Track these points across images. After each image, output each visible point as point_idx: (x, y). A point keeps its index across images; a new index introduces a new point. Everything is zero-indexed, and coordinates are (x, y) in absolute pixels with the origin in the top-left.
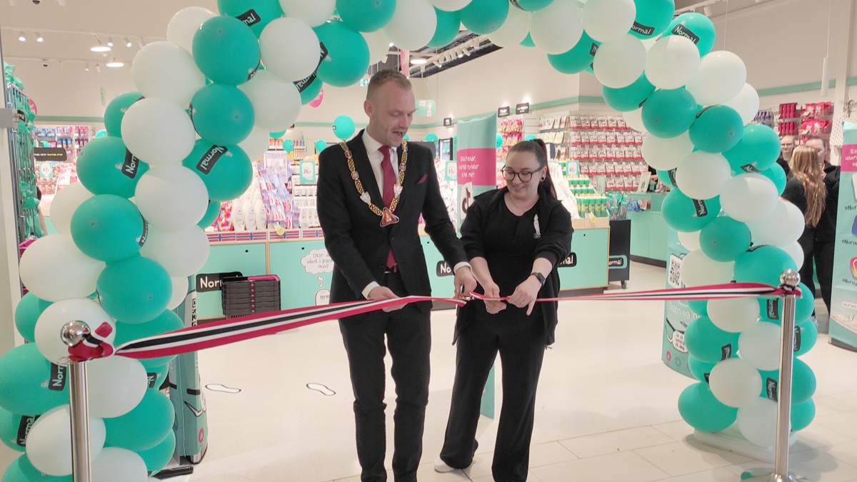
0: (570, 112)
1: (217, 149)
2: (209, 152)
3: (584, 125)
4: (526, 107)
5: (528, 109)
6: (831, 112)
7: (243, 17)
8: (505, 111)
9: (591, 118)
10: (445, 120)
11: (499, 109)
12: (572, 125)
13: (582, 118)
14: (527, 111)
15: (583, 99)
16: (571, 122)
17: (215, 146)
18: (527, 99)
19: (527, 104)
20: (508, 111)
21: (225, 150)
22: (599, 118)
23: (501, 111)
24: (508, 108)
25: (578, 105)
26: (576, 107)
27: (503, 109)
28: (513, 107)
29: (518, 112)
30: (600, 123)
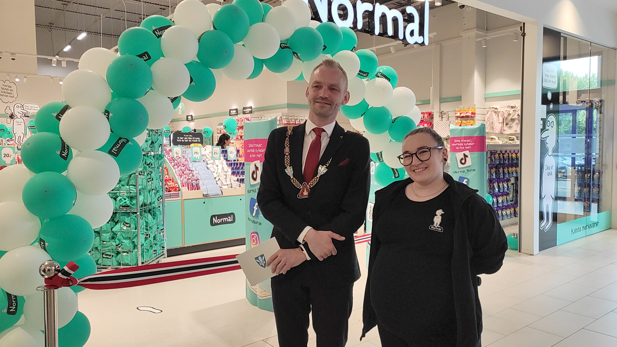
0: (282, 113)
1: (122, 140)
2: (117, 142)
3: (291, 122)
4: (250, 110)
5: (252, 111)
6: (432, 118)
7: (141, 56)
8: (235, 111)
9: (295, 118)
10: (187, 116)
11: (230, 110)
12: (284, 123)
13: (290, 118)
14: (251, 112)
15: (290, 106)
16: (283, 120)
17: (120, 138)
18: (250, 104)
19: (251, 108)
20: (237, 112)
21: (128, 141)
22: (301, 118)
23: (231, 112)
24: (236, 110)
25: (287, 109)
26: (286, 111)
27: (233, 110)
28: (240, 109)
29: (244, 113)
30: (301, 121)
